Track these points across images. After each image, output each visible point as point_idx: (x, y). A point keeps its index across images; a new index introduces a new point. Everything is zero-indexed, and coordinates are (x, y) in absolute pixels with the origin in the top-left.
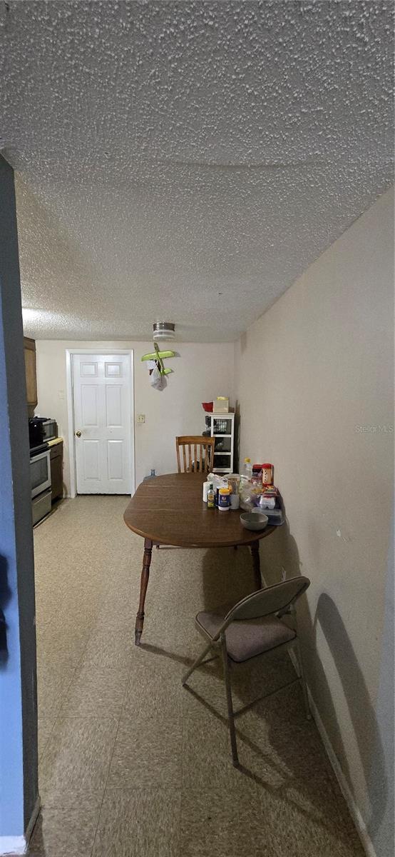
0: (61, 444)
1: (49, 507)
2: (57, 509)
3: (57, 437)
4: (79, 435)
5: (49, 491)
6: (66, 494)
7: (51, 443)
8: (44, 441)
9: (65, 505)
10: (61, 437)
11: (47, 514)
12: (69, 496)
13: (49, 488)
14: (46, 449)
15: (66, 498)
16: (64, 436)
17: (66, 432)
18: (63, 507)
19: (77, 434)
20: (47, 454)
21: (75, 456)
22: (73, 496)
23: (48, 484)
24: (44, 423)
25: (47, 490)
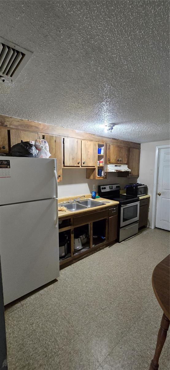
0: (148, 199)
1: (137, 231)
2: (141, 233)
3: (147, 194)
4: (160, 195)
5: (137, 223)
6: (149, 225)
7: (141, 198)
8: (138, 196)
9: (146, 232)
10: (149, 194)
11: (135, 235)
12: (150, 227)
13: (138, 221)
14: (138, 200)
15: (149, 228)
16: (151, 194)
17: (152, 192)
18: (145, 233)
19: (158, 194)
20: (138, 203)
21: (156, 206)
22: (153, 227)
23: (137, 219)
24: (138, 187)
25: (136, 222)
